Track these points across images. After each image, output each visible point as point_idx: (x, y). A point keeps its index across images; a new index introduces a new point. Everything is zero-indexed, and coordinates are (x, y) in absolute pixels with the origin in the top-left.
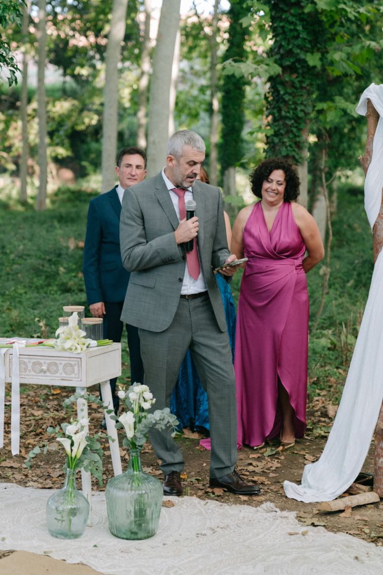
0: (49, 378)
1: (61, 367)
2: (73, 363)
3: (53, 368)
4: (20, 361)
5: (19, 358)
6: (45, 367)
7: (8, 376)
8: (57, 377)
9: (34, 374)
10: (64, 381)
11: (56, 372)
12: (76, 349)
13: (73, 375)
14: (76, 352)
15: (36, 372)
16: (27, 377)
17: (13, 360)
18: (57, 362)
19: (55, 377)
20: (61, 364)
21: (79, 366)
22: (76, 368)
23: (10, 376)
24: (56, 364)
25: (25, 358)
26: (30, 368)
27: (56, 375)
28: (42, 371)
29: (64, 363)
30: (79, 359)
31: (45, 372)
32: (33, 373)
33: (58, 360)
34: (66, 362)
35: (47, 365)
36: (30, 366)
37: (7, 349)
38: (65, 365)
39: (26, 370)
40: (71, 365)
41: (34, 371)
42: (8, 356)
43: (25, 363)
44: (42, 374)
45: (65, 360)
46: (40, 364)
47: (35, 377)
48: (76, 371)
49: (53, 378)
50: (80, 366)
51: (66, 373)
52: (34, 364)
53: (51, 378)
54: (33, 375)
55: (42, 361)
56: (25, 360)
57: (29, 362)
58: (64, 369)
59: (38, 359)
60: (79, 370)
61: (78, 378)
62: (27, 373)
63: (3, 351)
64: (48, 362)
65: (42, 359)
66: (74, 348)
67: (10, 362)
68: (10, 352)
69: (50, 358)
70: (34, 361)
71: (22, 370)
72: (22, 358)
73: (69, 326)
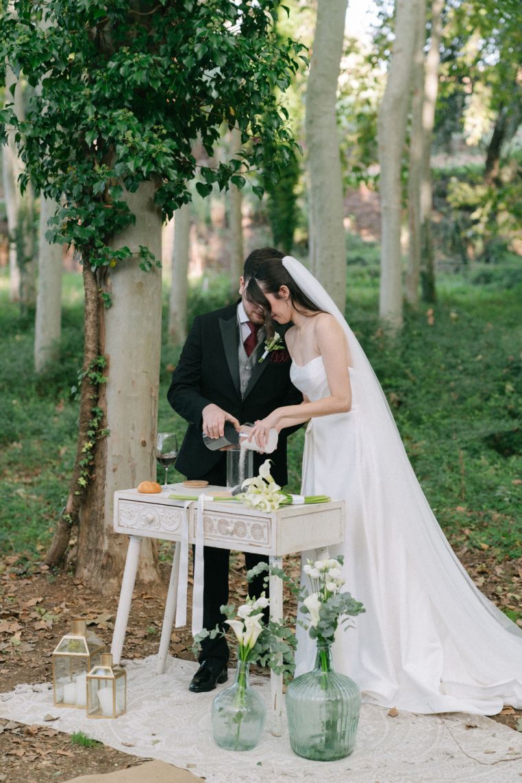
0: (236, 542)
1: (249, 529)
2: (262, 524)
3: (240, 529)
4: (204, 519)
5: (204, 514)
6: (231, 528)
7: (192, 535)
8: (245, 541)
9: (220, 535)
10: (251, 547)
11: (244, 534)
12: (265, 507)
13: (262, 541)
15: (223, 534)
16: (213, 539)
17: (198, 516)
18: (244, 521)
19: (242, 540)
20: (249, 524)
21: (268, 530)
22: (265, 531)
23: (195, 537)
24: (243, 525)
25: (211, 515)
26: (215, 527)
27: (245, 538)
28: (227, 532)
29: (252, 523)
30: (269, 520)
31: (232, 534)
33: (245, 519)
34: (256, 523)
35: (233, 525)
36: (216, 524)
37: (191, 502)
38: (254, 527)
39: (211, 528)
40: (260, 527)
41: (220, 532)
42: (192, 511)
43: (210, 521)
44: (229, 536)
45: (254, 521)
46: (227, 523)
47: (221, 540)
48: (266, 536)
49: (241, 542)
50: (269, 528)
51: (254, 536)
52: (220, 522)
53: (238, 542)
54: (219, 537)
55: (229, 520)
56: (211, 517)
57: (215, 520)
58: (252, 532)
59: (224, 517)
60: (268, 533)
61: (268, 543)
62: (213, 534)
63: (187, 504)
64: (235, 521)
65: (229, 517)
66: (263, 505)
67: (195, 518)
68: (195, 506)
69: (237, 516)
70: (220, 518)
71: (208, 529)
72: (208, 514)
73: (260, 477)
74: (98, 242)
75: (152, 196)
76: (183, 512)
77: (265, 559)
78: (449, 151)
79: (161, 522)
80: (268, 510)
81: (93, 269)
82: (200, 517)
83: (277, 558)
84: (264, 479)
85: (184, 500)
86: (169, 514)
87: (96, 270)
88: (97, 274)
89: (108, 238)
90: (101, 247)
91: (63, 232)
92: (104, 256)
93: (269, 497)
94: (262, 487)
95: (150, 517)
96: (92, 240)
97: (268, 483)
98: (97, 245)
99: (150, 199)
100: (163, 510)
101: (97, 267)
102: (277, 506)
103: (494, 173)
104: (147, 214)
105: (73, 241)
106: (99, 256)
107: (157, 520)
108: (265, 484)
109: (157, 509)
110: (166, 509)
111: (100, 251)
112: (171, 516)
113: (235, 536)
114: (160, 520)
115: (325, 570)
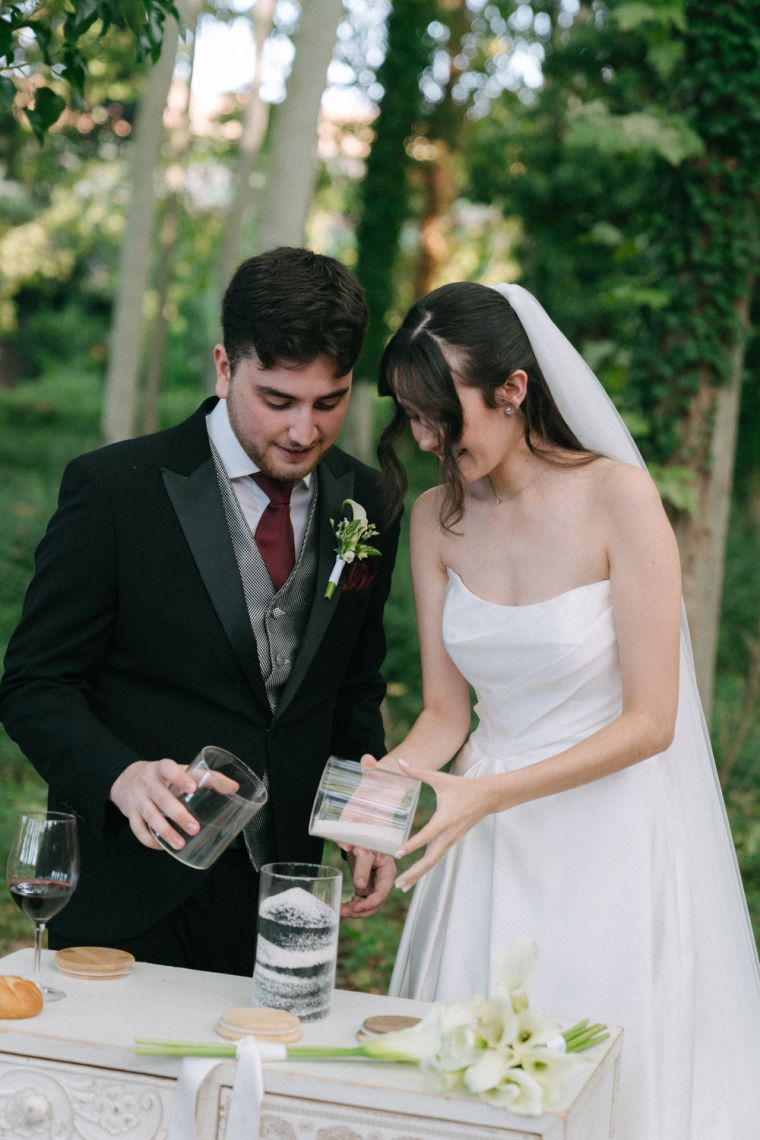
4: (263, 1119)
5: (260, 1105)
14: (519, 1109)
17: (234, 1112)
25: (286, 1109)
37: (211, 1063)
42: (212, 1095)
43: (284, 1129)
52: (328, 1135)
55: (363, 1130)
57: (305, 1127)
59: (338, 1117)
65: (368, 1123)
67: (219, 1118)
68: (225, 1076)
69: (399, 1120)
70: (325, 1123)
72: (274, 1107)
79: (79, 1124)
86: (112, 1097)
100: (88, 1083)
107: (61, 1116)
109: (64, 1081)
110: (100, 1082)
112: (117, 1104)
114: (73, 1114)
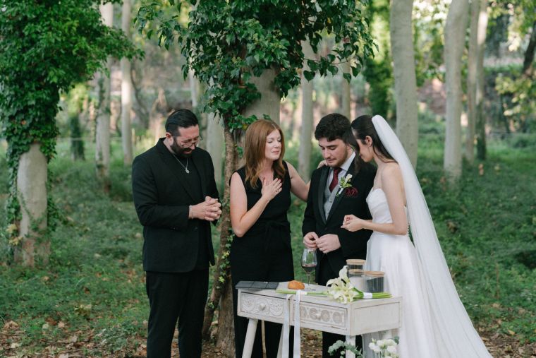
0: (322, 324)
1: (331, 315)
2: (341, 312)
3: (325, 316)
4: (300, 307)
6: (318, 315)
7: (291, 319)
8: (329, 324)
10: (333, 329)
11: (328, 319)
12: (343, 299)
13: (340, 324)
15: (313, 319)
16: (307, 322)
18: (329, 310)
20: (331, 313)
21: (345, 317)
22: (343, 317)
23: (293, 320)
24: (328, 313)
26: (308, 314)
27: (328, 322)
28: (316, 318)
29: (334, 311)
30: (345, 310)
31: (319, 319)
32: (310, 319)
33: (329, 308)
34: (336, 311)
35: (320, 312)
36: (308, 311)
37: (291, 295)
38: (335, 314)
39: (305, 315)
40: (339, 314)
41: (312, 317)
42: (292, 302)
43: (304, 309)
44: (317, 320)
46: (316, 311)
47: (311, 323)
48: (343, 321)
49: (326, 325)
50: (346, 315)
51: (335, 321)
52: (311, 311)
53: (324, 325)
54: (310, 321)
55: (317, 309)
56: (305, 307)
57: (308, 308)
58: (334, 318)
60: (345, 319)
61: (345, 326)
62: (306, 318)
63: (288, 296)
64: (322, 309)
65: (317, 307)
66: (341, 298)
67: (293, 307)
68: (293, 298)
69: (324, 306)
70: (311, 308)
71: (303, 315)
72: (303, 304)
73: (339, 278)
74: (235, 112)
75: (273, 80)
76: (285, 302)
77: (343, 338)
78: (498, 55)
80: (345, 303)
81: (231, 130)
82: (297, 306)
83: (351, 337)
84: (342, 280)
85: (286, 294)
86: (275, 303)
87: (233, 131)
88: (234, 134)
89: (242, 110)
90: (237, 115)
91: (211, 105)
92: (239, 122)
93: (346, 293)
94: (341, 286)
95: (263, 305)
96: (230, 110)
97: (345, 283)
98: (234, 113)
99: (272, 82)
100: (271, 300)
101: (234, 129)
102: (352, 300)
103: (529, 72)
104: (269, 92)
105: (217, 111)
106: (236, 121)
107: (267, 308)
108: (343, 283)
109: (267, 300)
110: (274, 300)
111: (236, 118)
112: (277, 305)
113: (322, 321)
114: (269, 308)
115: (384, 347)
